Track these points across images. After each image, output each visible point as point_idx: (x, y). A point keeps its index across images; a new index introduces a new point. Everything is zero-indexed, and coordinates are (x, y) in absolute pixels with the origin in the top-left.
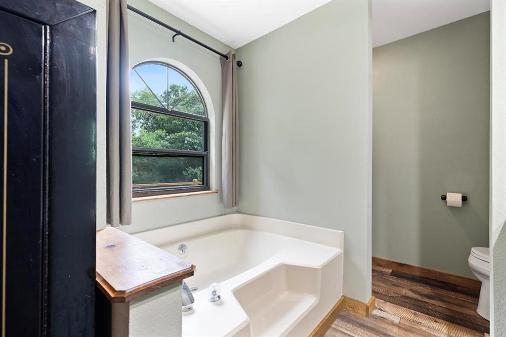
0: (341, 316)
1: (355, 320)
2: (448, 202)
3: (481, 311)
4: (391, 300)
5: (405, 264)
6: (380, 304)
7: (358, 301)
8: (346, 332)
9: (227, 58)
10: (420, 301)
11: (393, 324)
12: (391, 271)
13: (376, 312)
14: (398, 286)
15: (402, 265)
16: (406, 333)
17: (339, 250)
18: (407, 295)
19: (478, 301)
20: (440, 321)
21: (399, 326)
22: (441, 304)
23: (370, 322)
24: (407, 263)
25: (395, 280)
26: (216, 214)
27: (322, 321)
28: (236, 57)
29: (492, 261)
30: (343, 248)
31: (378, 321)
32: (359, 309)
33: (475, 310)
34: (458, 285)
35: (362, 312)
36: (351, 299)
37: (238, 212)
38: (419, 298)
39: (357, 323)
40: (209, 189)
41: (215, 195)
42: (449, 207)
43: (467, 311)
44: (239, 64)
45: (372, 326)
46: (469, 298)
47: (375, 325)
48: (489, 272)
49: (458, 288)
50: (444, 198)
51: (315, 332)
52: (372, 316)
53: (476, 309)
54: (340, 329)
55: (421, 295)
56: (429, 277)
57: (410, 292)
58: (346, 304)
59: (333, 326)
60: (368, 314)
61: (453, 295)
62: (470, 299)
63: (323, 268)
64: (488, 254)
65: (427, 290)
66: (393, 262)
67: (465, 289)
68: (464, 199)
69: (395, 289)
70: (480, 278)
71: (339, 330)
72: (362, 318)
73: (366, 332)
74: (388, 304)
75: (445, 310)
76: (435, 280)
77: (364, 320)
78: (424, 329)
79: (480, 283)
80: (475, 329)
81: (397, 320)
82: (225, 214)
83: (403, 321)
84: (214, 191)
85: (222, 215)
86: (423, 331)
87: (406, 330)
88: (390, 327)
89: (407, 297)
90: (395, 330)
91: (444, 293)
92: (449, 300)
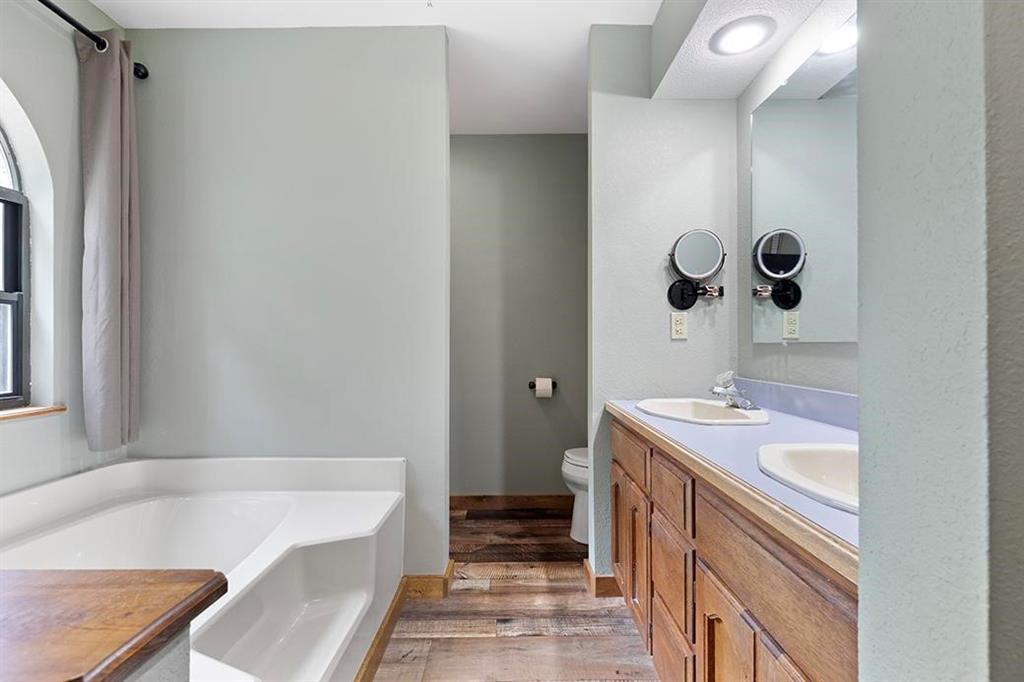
0: (404, 613)
1: (428, 610)
2: (537, 392)
3: (576, 535)
4: (474, 558)
5: (484, 497)
6: (459, 570)
7: (429, 577)
8: (418, 636)
9: (102, 45)
10: (509, 545)
11: (483, 593)
12: (465, 512)
13: (456, 585)
14: (479, 533)
15: (480, 499)
16: (501, 598)
17: (398, 493)
18: (494, 542)
19: (571, 523)
20: (537, 564)
21: (490, 593)
22: (533, 541)
23: (450, 604)
24: (487, 494)
25: (472, 525)
26: (58, 472)
27: (378, 633)
28: (132, 52)
29: (592, 464)
30: (404, 490)
31: (463, 597)
32: (431, 591)
33: (569, 536)
34: (547, 509)
35: (437, 592)
36: (418, 577)
37: (132, 457)
38: (508, 541)
39: (433, 614)
40: (26, 404)
41: (56, 418)
42: (538, 398)
43: (561, 540)
44: (141, 73)
45: (455, 609)
46: (560, 521)
47: (458, 604)
48: (587, 479)
49: (549, 512)
50: (532, 386)
51: (369, 659)
52: (452, 594)
53: (569, 533)
54: (407, 636)
55: (510, 536)
56: (516, 508)
57: (496, 537)
58: (411, 589)
59: (394, 636)
60: (446, 592)
61: (544, 523)
62: (561, 523)
63: (379, 532)
64: (586, 456)
65: (514, 527)
66: (467, 497)
67: (556, 512)
68: (554, 385)
69: (475, 538)
70: (573, 490)
71: (406, 639)
72: (437, 603)
73: (448, 622)
74: (471, 565)
75: (539, 548)
76: (522, 510)
77: (441, 605)
78: (520, 582)
79: (571, 499)
80: (572, 560)
81: (486, 585)
82: (90, 469)
83: (494, 583)
84: (50, 405)
85: (79, 472)
86: (520, 586)
87: (501, 594)
88: (479, 600)
89: (495, 546)
90: (487, 600)
91: (534, 524)
92: (543, 532)
